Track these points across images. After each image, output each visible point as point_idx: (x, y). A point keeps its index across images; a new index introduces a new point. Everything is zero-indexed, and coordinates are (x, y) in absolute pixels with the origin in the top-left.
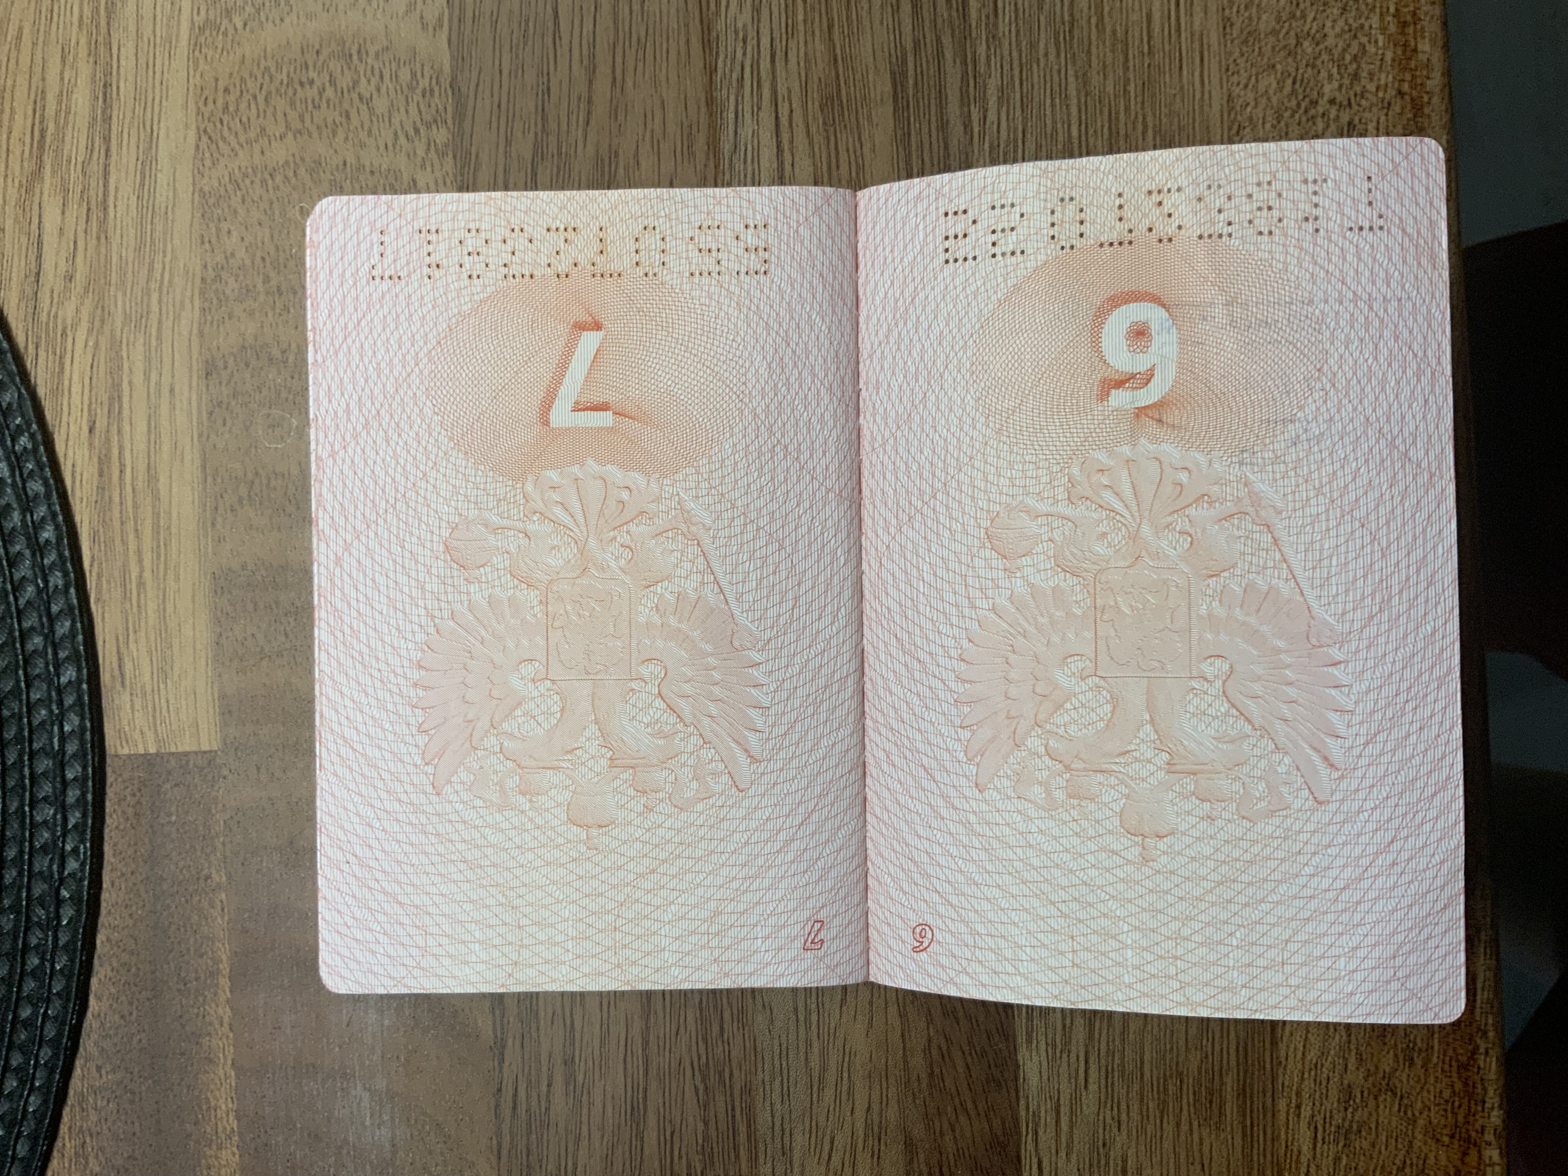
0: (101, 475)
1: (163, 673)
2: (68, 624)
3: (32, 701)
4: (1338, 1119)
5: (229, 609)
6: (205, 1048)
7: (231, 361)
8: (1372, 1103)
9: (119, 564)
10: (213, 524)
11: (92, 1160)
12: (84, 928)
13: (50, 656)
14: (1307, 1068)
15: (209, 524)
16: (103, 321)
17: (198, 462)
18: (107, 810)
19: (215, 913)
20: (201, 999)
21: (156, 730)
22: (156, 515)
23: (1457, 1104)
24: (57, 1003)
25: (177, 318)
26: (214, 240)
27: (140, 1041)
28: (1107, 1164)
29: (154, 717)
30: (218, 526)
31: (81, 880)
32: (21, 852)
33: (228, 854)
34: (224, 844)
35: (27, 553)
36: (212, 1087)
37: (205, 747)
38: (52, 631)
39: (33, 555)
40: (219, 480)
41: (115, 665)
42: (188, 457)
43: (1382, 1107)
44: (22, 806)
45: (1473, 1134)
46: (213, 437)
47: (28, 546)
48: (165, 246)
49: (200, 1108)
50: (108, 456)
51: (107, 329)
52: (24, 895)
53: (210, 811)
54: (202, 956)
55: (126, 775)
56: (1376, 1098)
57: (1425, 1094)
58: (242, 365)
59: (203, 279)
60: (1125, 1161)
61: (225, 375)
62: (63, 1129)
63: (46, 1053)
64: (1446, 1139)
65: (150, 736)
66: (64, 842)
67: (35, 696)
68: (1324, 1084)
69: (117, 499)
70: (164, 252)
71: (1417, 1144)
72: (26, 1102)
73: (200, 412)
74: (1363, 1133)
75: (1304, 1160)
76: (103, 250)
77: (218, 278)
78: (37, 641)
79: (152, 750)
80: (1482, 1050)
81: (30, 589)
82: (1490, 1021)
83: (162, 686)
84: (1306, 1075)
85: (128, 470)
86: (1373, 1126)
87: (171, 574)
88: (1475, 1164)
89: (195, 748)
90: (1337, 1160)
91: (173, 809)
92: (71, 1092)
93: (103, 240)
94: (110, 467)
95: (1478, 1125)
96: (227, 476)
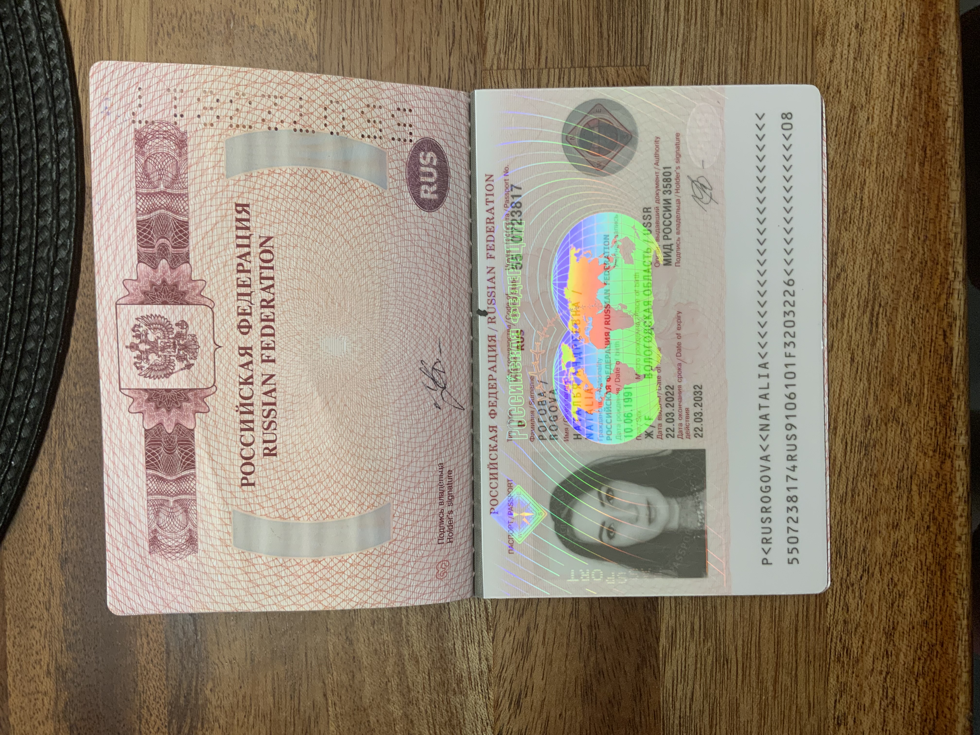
0: (87, 12)
2: (64, 102)
3: (40, 150)
4: (861, 438)
8: (883, 427)
11: (69, 442)
12: (69, 291)
13: (52, 122)
14: (841, 405)
18: (85, 222)
22: (121, 37)
23: (938, 430)
24: (51, 340)
31: (67, 262)
32: (30, 244)
35: (40, 57)
38: (55, 106)
39: (44, 58)
40: (161, 16)
43: (889, 430)
44: (32, 215)
45: (948, 450)
47: (41, 52)
52: (31, 270)
56: (886, 425)
57: (918, 423)
62: (52, 422)
63: (42, 372)
64: (931, 453)
66: (57, 239)
67: (42, 147)
68: (852, 414)
69: (97, 27)
71: (912, 455)
72: (29, 402)
74: (877, 447)
78: (45, 112)
80: (956, 396)
81: (42, 80)
82: (961, 378)
84: (841, 409)
85: (105, 9)
86: (884, 443)
88: (949, 469)
90: (860, 463)
92: (57, 399)
94: (93, 7)
95: (951, 444)
96: (165, 13)
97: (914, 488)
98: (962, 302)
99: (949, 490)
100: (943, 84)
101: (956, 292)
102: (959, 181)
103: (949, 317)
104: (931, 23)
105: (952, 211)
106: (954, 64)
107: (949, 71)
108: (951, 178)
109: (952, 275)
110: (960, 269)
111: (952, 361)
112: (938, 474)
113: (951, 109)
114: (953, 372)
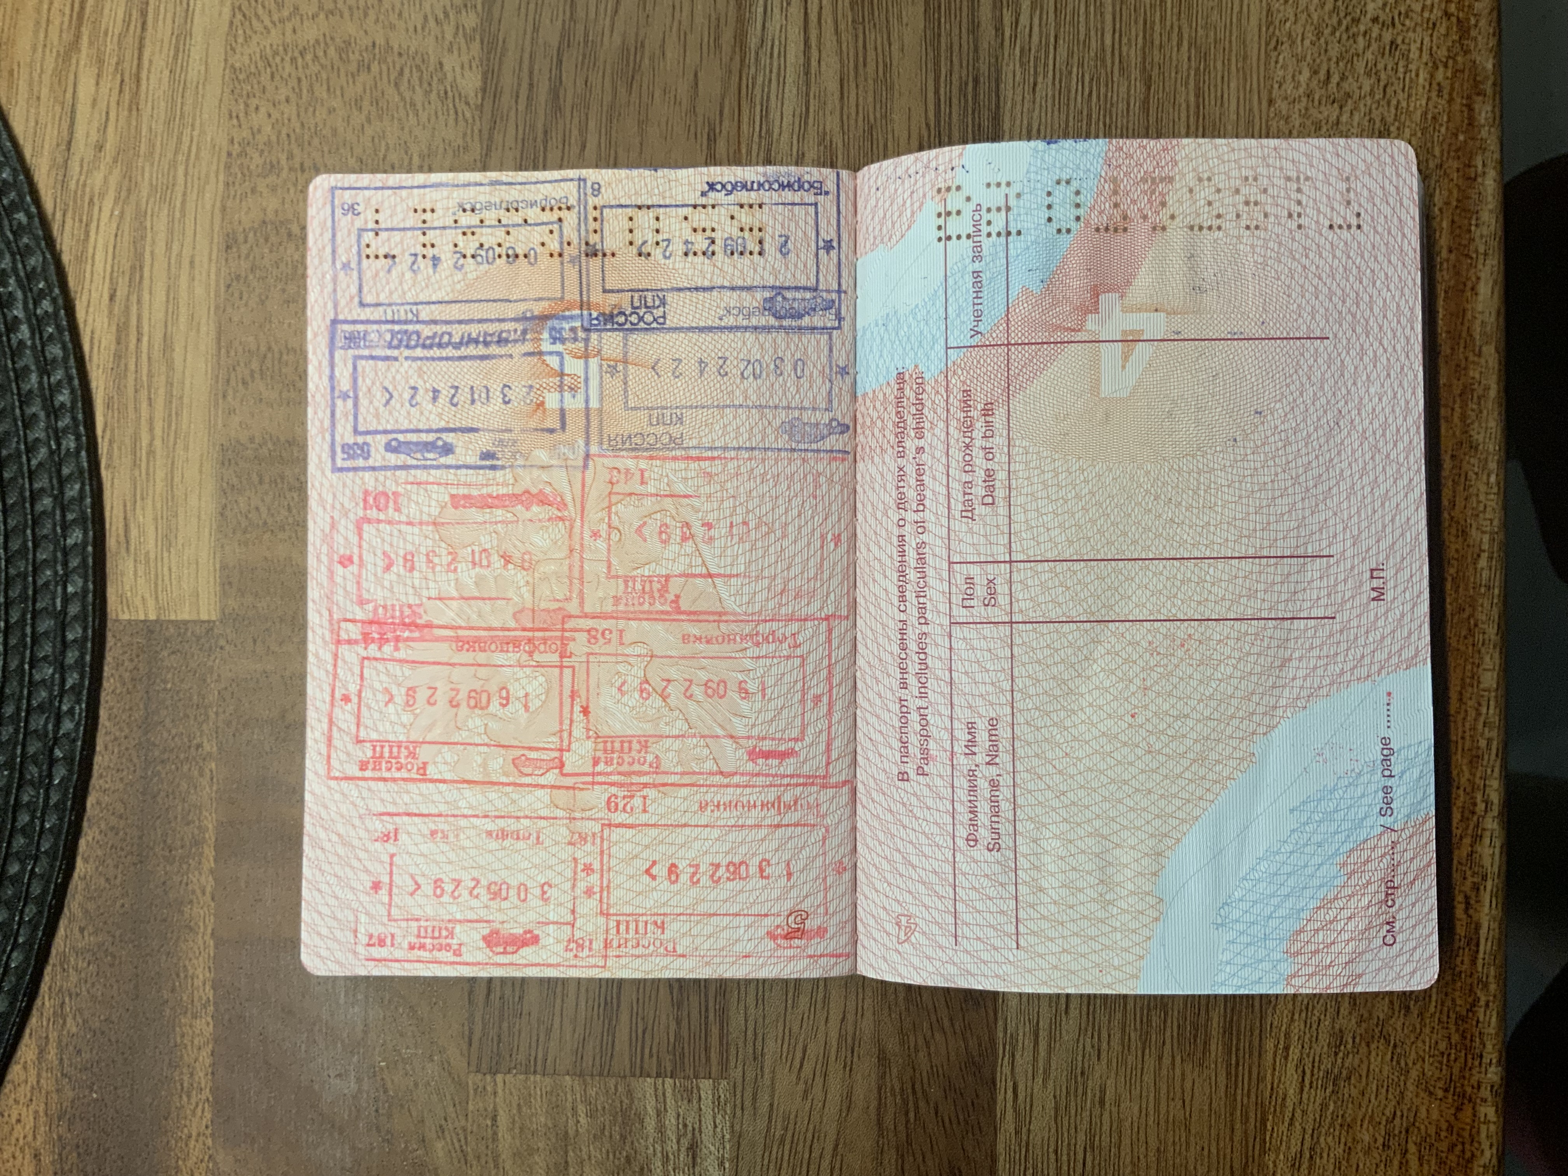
0: (118, 343)
1: (167, 540)
2: (77, 487)
3: (38, 561)
4: (1327, 1064)
5: (235, 481)
6: (187, 916)
7: (251, 235)
8: (1363, 1050)
9: (130, 431)
10: (224, 396)
11: (69, 1020)
12: (75, 788)
13: (58, 517)
14: (1298, 1009)
15: (220, 396)
16: (129, 191)
17: (213, 334)
18: (105, 674)
19: (205, 782)
20: (185, 866)
21: (157, 598)
22: (170, 384)
23: (1453, 1057)
24: (44, 861)
25: (201, 192)
26: (242, 115)
27: (123, 906)
28: (1085, 1093)
29: (156, 584)
30: (229, 398)
31: (74, 741)
32: (18, 709)
33: (220, 724)
34: (217, 713)
35: (42, 415)
36: (191, 955)
37: (204, 617)
38: (62, 493)
39: (48, 416)
40: (232, 353)
41: (121, 532)
42: (204, 329)
43: (1373, 1053)
44: (22, 663)
45: (1469, 1090)
46: (229, 310)
47: (44, 408)
48: (194, 119)
49: (178, 975)
50: (126, 324)
51: (133, 198)
52: (19, 752)
53: (205, 680)
54: (188, 824)
55: (126, 639)
56: (1368, 1045)
57: (1420, 1044)
58: (262, 240)
59: (229, 154)
60: (1103, 1091)
61: (244, 249)
62: (44, 987)
63: (30, 911)
64: (1440, 1094)
65: (151, 603)
66: (60, 702)
67: (42, 556)
68: (1315, 1027)
69: (132, 367)
70: (193, 125)
71: (1409, 1095)
72: (9, 957)
73: (218, 285)
74: (1353, 1081)
75: (1289, 1103)
76: (134, 123)
77: (243, 154)
78: (47, 502)
79: (152, 617)
80: (1482, 1003)
81: (43, 452)
82: (1492, 973)
83: (166, 554)
84: (1296, 1016)
85: (145, 339)
86: (1364, 1074)
87: (180, 444)
88: (1468, 1120)
89: (194, 617)
90: (1324, 1106)
91: (170, 676)
92: (54, 951)
93: (134, 113)
94: (127, 335)
95: (1474, 1081)
96: (240, 349)
97: (1412, 1148)
98: (1497, 851)
99: (1468, 1155)
100: (1474, 499)
101: (1488, 834)
102: (1497, 655)
103: (1474, 874)
104: (1458, 400)
105: (1484, 703)
106: (1493, 466)
107: (1485, 477)
108: (1483, 650)
109: (1481, 807)
110: (1495, 798)
111: (1478, 945)
112: (1450, 1129)
113: (1486, 538)
114: (1480, 962)
